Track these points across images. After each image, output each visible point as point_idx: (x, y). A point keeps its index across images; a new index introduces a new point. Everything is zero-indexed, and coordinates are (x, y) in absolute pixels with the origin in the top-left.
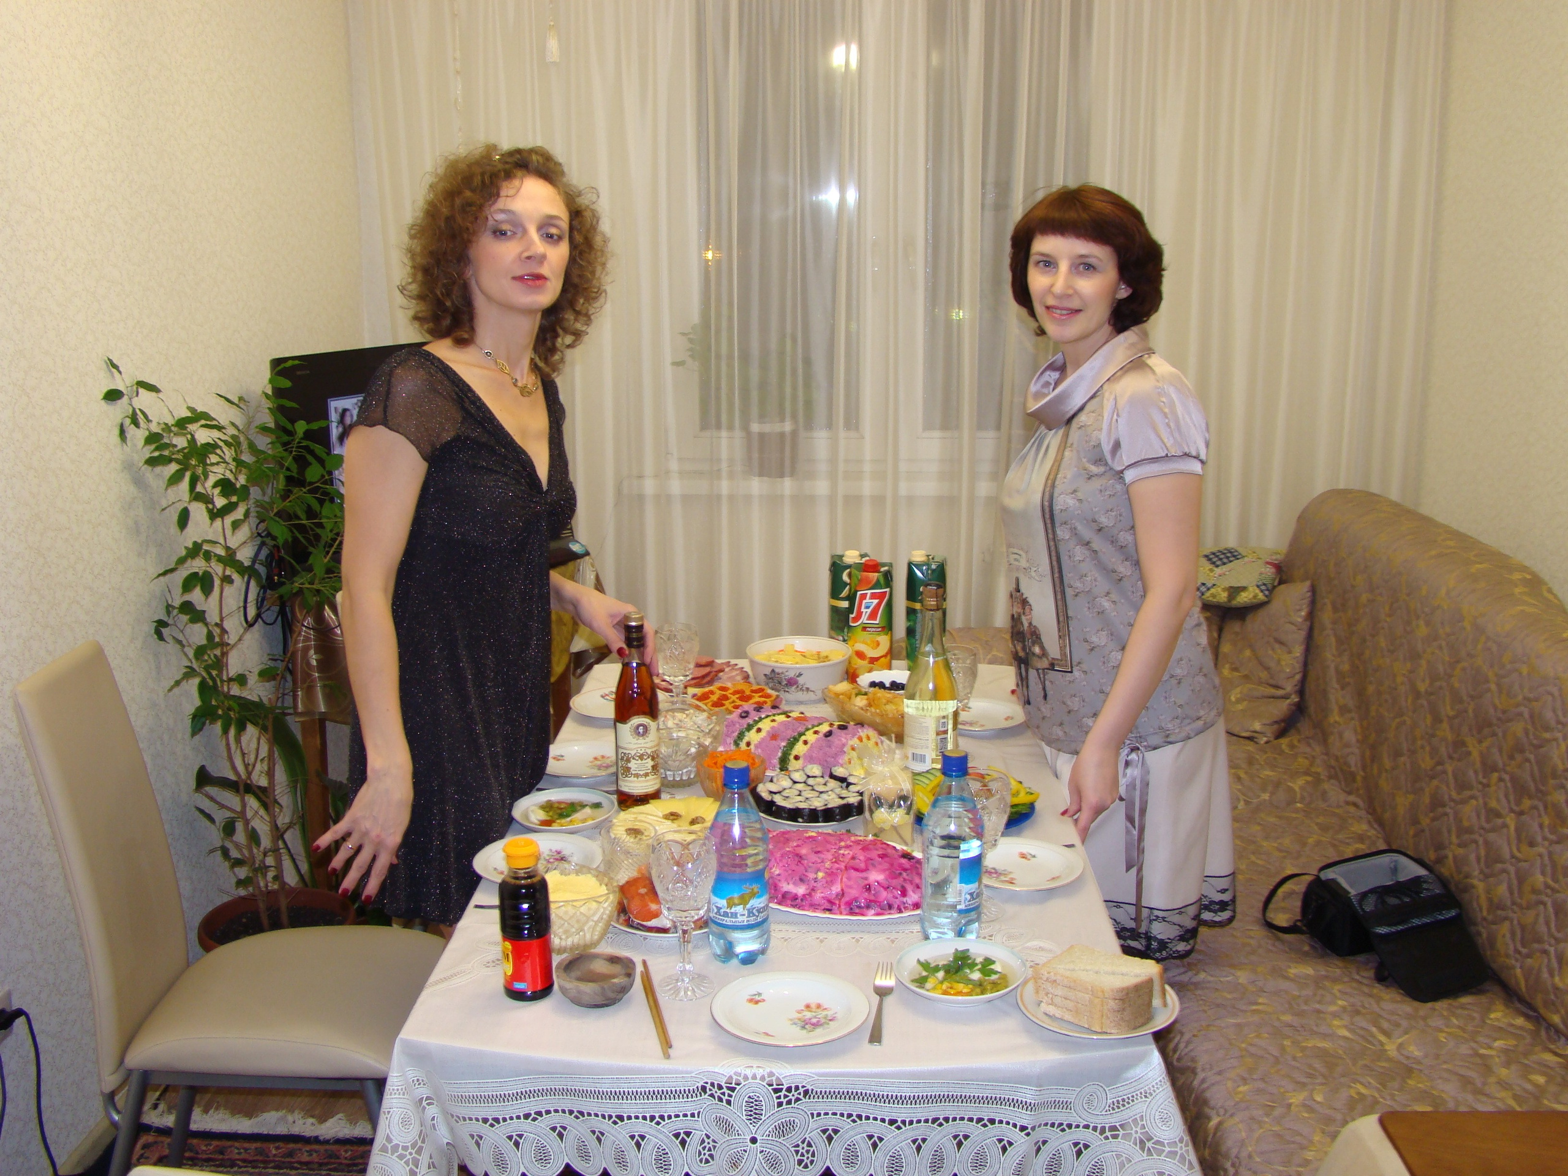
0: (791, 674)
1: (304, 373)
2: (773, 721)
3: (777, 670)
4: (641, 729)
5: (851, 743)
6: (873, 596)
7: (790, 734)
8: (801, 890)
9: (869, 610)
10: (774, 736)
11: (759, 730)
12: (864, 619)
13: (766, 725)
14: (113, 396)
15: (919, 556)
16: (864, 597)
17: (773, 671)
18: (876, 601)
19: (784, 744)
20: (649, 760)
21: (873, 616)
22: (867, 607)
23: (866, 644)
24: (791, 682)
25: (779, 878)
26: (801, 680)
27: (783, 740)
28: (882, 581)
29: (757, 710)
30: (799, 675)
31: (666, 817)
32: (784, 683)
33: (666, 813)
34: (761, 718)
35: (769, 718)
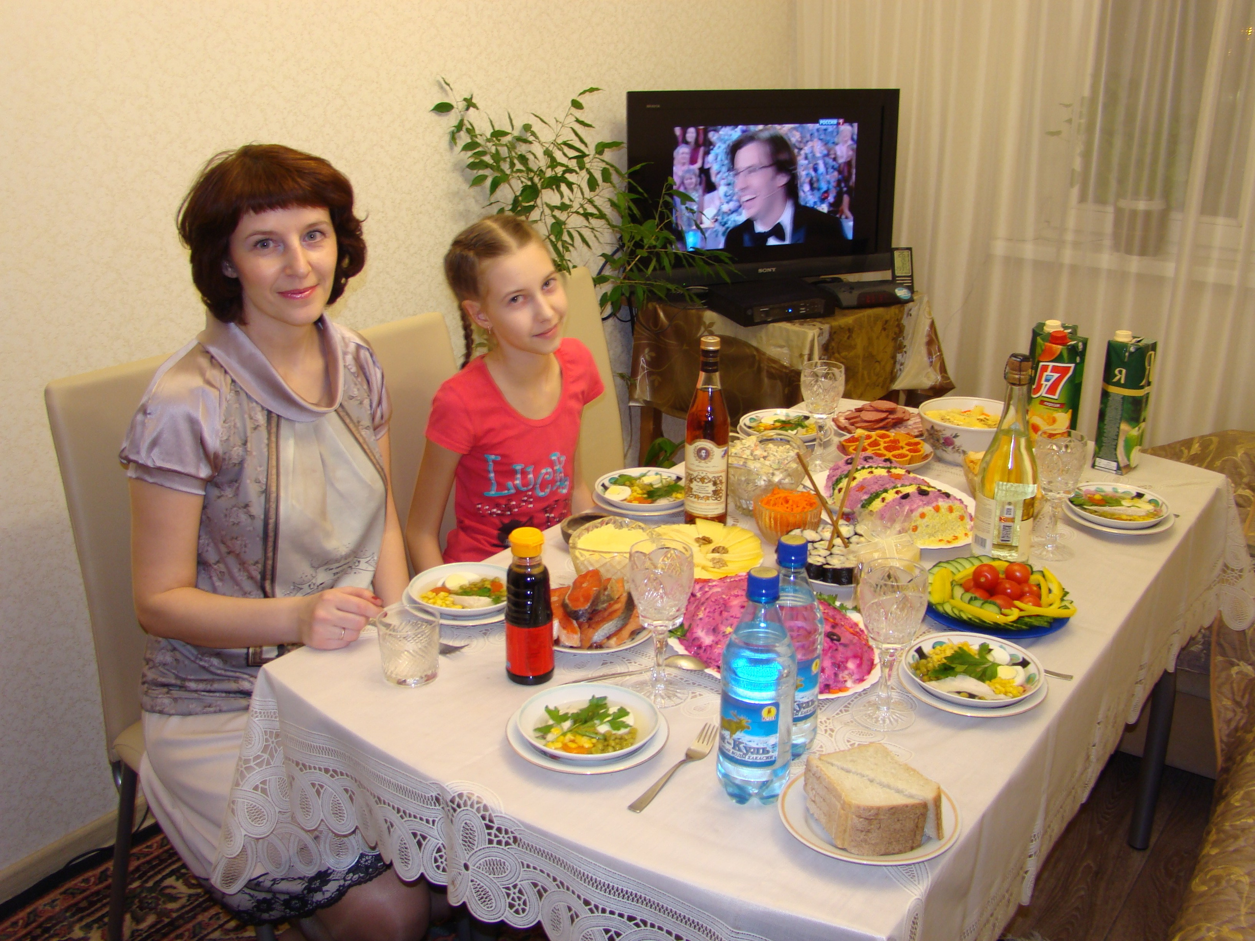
0: (948, 434)
1: (653, 106)
2: (871, 472)
3: (936, 427)
5: (921, 510)
6: (1055, 369)
7: (875, 488)
8: (707, 640)
9: (1049, 384)
10: (861, 488)
11: (853, 479)
12: (1043, 392)
13: (861, 476)
14: (443, 108)
15: (1123, 336)
16: (1045, 368)
17: (932, 427)
18: (1056, 375)
19: (866, 497)
20: (710, 485)
21: (1052, 390)
22: (1047, 380)
23: (1042, 418)
24: (948, 442)
25: (698, 622)
26: (957, 442)
27: (866, 493)
28: (1065, 355)
29: (866, 459)
30: (956, 436)
31: (697, 540)
32: (942, 441)
33: (701, 536)
34: (863, 468)
35: (870, 470)
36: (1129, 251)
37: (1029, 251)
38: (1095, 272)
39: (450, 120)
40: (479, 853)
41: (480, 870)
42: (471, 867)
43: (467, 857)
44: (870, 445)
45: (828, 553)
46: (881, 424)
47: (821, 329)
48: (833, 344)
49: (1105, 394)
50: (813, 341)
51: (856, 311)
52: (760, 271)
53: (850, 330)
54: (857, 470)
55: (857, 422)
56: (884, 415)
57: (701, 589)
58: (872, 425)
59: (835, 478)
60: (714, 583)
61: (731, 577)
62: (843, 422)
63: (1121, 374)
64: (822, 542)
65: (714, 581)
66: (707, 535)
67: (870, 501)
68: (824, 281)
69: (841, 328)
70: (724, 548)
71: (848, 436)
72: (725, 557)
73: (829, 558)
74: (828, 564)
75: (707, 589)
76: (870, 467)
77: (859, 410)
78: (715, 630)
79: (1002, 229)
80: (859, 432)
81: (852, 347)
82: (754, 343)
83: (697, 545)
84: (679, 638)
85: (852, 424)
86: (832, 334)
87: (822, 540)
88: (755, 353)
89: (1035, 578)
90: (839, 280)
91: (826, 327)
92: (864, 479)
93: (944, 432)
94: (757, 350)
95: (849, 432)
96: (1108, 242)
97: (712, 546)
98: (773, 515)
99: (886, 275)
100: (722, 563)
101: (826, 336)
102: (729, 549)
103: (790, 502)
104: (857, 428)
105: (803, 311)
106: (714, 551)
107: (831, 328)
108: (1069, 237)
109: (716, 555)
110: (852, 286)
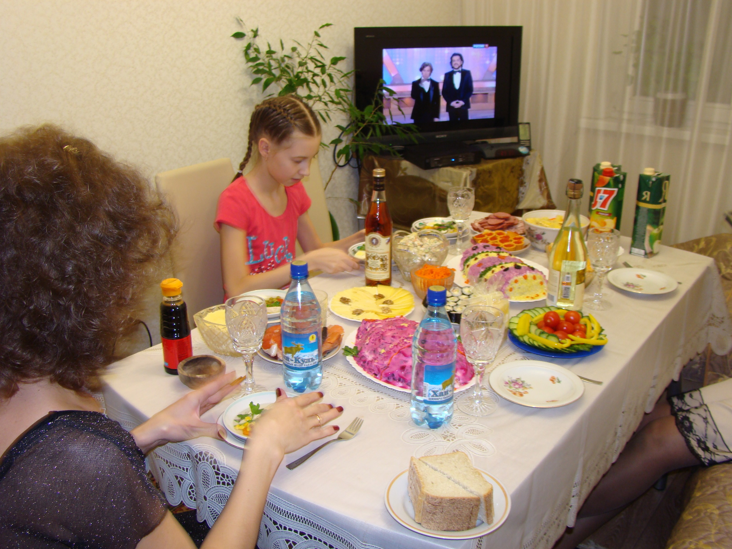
0: (538, 232)
1: (371, 36)
2: (487, 255)
3: (532, 228)
4: (374, 241)
5: (515, 278)
6: (605, 192)
7: (489, 264)
8: (370, 357)
9: (602, 201)
10: (480, 264)
11: (476, 259)
12: (598, 206)
13: (481, 257)
14: (239, 36)
15: (648, 171)
16: (599, 191)
17: (529, 228)
18: (606, 196)
19: (482, 270)
20: (379, 261)
21: (603, 205)
22: (601, 199)
23: (598, 223)
24: (539, 237)
25: (366, 346)
26: (544, 237)
27: (483, 268)
28: (612, 183)
29: (485, 247)
30: (543, 234)
31: (375, 296)
32: (535, 237)
33: (377, 294)
34: (483, 252)
35: (486, 253)
36: (662, 124)
37: (602, 125)
38: (641, 137)
39: (242, 44)
40: (212, 490)
41: (213, 501)
42: (208, 498)
43: (206, 492)
44: (491, 239)
45: (455, 304)
46: (500, 227)
47: (471, 171)
48: (480, 180)
49: (638, 208)
50: (466, 179)
51: (494, 160)
52: (437, 137)
53: (490, 172)
54: (479, 254)
55: (485, 226)
56: (501, 221)
57: (371, 325)
58: (494, 227)
59: (465, 259)
60: (379, 322)
61: (390, 318)
62: (477, 225)
63: (647, 195)
64: (452, 298)
65: (379, 320)
66: (381, 293)
67: (484, 273)
68: (477, 143)
69: (484, 171)
70: (390, 301)
71: (478, 233)
72: (391, 307)
73: (455, 308)
74: (454, 311)
75: (374, 326)
76: (487, 252)
77: (487, 218)
78: (375, 351)
79: (585, 111)
80: (486, 231)
81: (491, 183)
82: (431, 180)
83: (375, 299)
84: (353, 356)
85: (482, 227)
86: (478, 174)
87: (452, 296)
88: (432, 186)
89: (582, 321)
90: (485, 143)
91: (474, 170)
92: (483, 259)
93: (536, 231)
94: (433, 184)
95: (480, 231)
96: (649, 119)
97: (383, 300)
98: (423, 281)
99: (514, 140)
100: (388, 310)
101: (474, 176)
102: (394, 302)
103: (434, 273)
104: (485, 229)
105: (461, 160)
106: (385, 303)
107: (478, 171)
108: (625, 116)
109: (385, 306)
110: (493, 146)
